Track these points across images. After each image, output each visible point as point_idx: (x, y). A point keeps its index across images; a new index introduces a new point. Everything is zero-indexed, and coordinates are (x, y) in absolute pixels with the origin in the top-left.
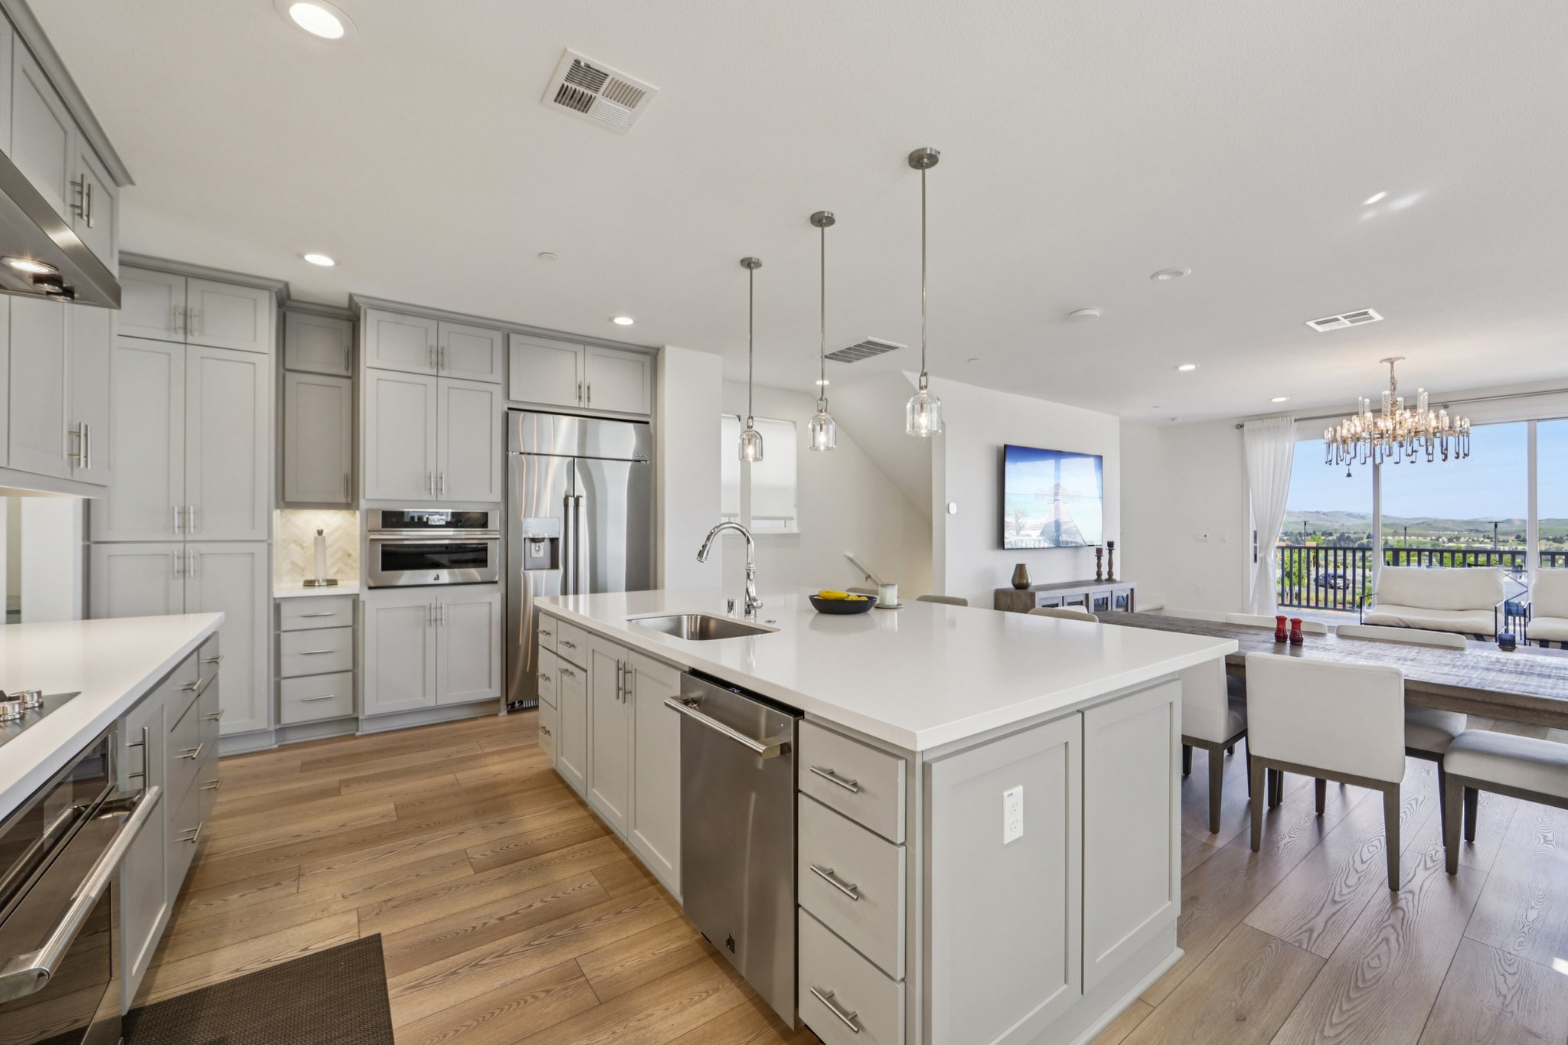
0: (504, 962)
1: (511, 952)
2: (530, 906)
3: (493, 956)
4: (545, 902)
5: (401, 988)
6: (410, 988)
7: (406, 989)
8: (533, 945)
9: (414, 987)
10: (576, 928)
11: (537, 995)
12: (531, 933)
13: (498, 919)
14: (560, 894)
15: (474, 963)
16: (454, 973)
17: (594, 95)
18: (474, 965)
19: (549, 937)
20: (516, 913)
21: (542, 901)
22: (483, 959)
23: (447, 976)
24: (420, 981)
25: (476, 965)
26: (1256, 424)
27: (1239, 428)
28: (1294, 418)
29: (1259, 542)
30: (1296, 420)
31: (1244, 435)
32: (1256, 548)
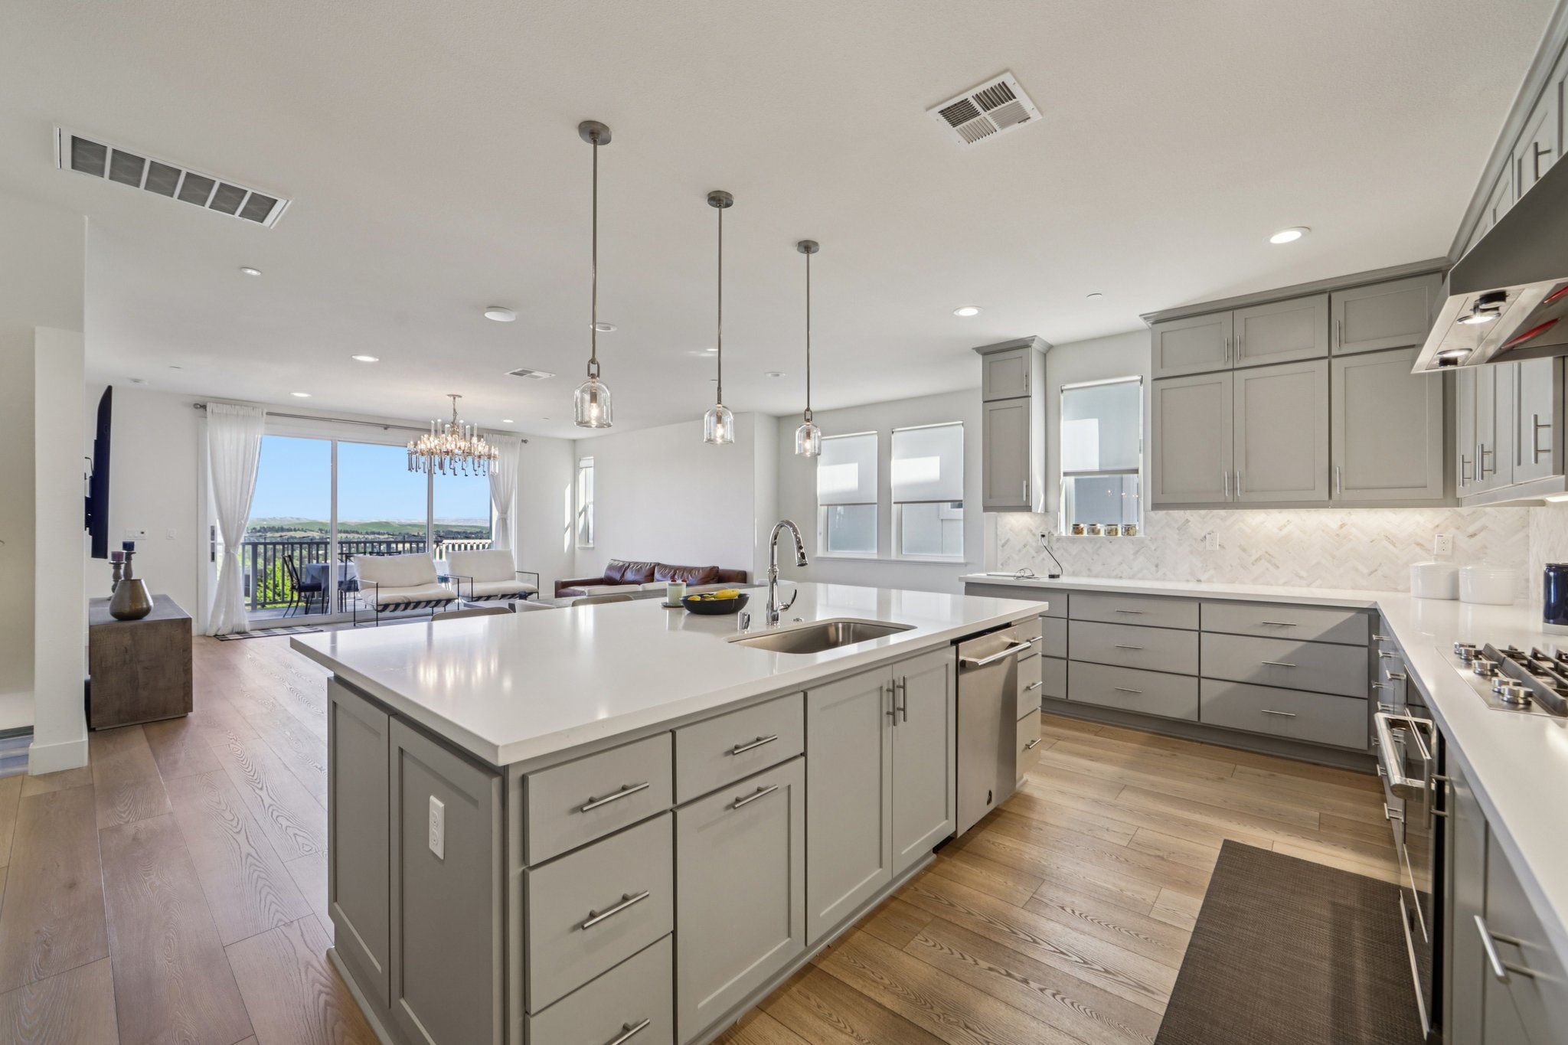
0: (1066, 947)
1: (1053, 949)
2: (990, 969)
3: (1069, 958)
4: (975, 961)
5: (1155, 997)
6: (1148, 991)
7: (1153, 993)
8: (1032, 939)
9: (1145, 989)
10: (990, 922)
11: (1070, 912)
12: (1022, 948)
13: (1028, 983)
14: (957, 955)
15: (1086, 966)
16: (1106, 971)
17: (989, 112)
18: (1087, 963)
19: (1015, 933)
20: (1009, 975)
21: (977, 964)
22: (1076, 962)
23: (1113, 975)
24: (1137, 989)
25: (1085, 963)
26: (225, 409)
27: (197, 408)
28: (265, 411)
29: (220, 538)
30: (268, 414)
31: (206, 417)
32: (213, 546)
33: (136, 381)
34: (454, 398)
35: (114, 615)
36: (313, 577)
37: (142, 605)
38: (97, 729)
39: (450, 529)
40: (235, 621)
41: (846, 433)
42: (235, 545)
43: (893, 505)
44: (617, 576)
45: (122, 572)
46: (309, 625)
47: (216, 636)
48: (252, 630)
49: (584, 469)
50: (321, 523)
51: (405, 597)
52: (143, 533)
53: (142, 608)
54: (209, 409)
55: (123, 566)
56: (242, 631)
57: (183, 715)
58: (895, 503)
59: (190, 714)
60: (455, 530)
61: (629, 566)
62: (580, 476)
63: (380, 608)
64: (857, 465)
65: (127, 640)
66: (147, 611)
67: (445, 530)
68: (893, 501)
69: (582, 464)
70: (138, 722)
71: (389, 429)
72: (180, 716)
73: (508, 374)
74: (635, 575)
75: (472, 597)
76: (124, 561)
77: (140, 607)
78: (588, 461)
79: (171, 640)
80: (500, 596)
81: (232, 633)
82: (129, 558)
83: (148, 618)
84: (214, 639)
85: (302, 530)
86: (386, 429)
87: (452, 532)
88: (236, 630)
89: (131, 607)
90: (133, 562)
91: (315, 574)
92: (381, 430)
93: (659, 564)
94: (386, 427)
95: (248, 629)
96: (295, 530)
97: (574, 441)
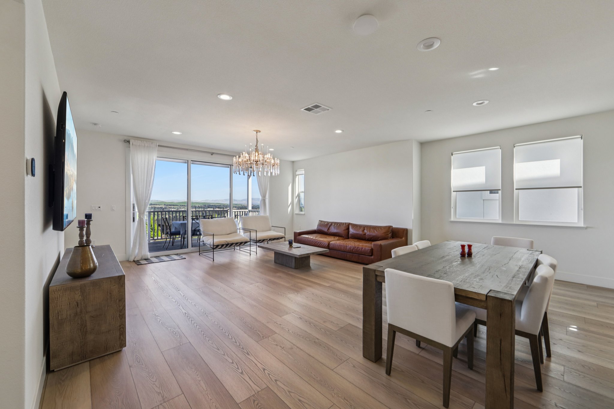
26: (138, 143)
27: (125, 142)
28: (158, 144)
29: (136, 210)
30: (159, 146)
31: (130, 147)
32: (134, 214)
33: (95, 124)
34: (257, 133)
35: (70, 274)
36: (176, 228)
37: (90, 266)
38: (55, 370)
39: (210, 204)
40: (143, 253)
41: (470, 150)
42: (143, 213)
43: (515, 191)
44: (325, 230)
45: (84, 232)
46: (177, 254)
47: (134, 261)
48: (151, 257)
49: (298, 176)
50: (165, 202)
51: (226, 241)
52: (99, 207)
53: (90, 269)
54: (131, 143)
55: (85, 229)
56: (147, 258)
57: (119, 350)
58: (516, 189)
59: (124, 349)
60: (211, 205)
61: (332, 224)
62: (296, 179)
63: (215, 247)
64: (484, 167)
65: (78, 297)
66: (94, 270)
67: (208, 205)
68: (515, 188)
69: (298, 173)
70: (86, 360)
71: (213, 155)
72: (117, 350)
73: (303, 109)
74: (337, 229)
75: (256, 241)
76: (86, 226)
77: (89, 267)
78: (301, 172)
79: (110, 293)
80: (268, 239)
81: (142, 259)
82: (88, 224)
83: (95, 276)
84: (134, 264)
85: (159, 205)
86: (212, 155)
87: (210, 205)
88: (144, 258)
89: (82, 269)
90: (91, 227)
91: (177, 226)
92: (210, 155)
93: (351, 224)
94: (212, 154)
95: (149, 257)
96: (156, 205)
97: (293, 162)
